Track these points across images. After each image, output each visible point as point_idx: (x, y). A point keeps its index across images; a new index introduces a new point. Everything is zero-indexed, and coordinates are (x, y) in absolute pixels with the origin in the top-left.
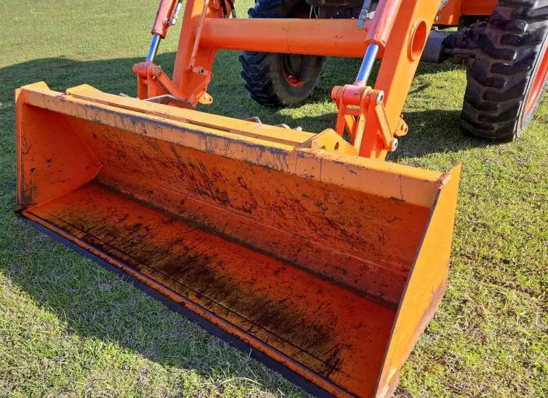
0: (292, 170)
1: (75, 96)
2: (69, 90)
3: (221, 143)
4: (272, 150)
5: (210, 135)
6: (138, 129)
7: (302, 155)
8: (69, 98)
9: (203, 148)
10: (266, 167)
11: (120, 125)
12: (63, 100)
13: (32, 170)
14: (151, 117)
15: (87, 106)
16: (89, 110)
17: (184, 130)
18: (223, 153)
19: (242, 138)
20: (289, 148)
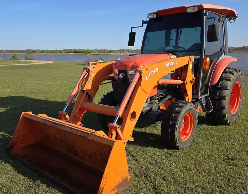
0: (90, 138)
1: (40, 116)
2: (39, 115)
3: (76, 131)
4: (86, 133)
5: (73, 128)
6: (55, 126)
7: (92, 134)
8: (38, 116)
9: (71, 132)
10: (84, 137)
11: (51, 125)
12: (36, 117)
13: (17, 137)
14: (60, 123)
15: (43, 119)
16: (43, 120)
17: (67, 127)
18: (75, 133)
19: (81, 130)
20: (90, 133)
